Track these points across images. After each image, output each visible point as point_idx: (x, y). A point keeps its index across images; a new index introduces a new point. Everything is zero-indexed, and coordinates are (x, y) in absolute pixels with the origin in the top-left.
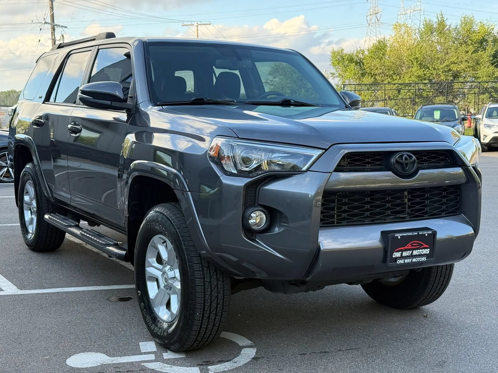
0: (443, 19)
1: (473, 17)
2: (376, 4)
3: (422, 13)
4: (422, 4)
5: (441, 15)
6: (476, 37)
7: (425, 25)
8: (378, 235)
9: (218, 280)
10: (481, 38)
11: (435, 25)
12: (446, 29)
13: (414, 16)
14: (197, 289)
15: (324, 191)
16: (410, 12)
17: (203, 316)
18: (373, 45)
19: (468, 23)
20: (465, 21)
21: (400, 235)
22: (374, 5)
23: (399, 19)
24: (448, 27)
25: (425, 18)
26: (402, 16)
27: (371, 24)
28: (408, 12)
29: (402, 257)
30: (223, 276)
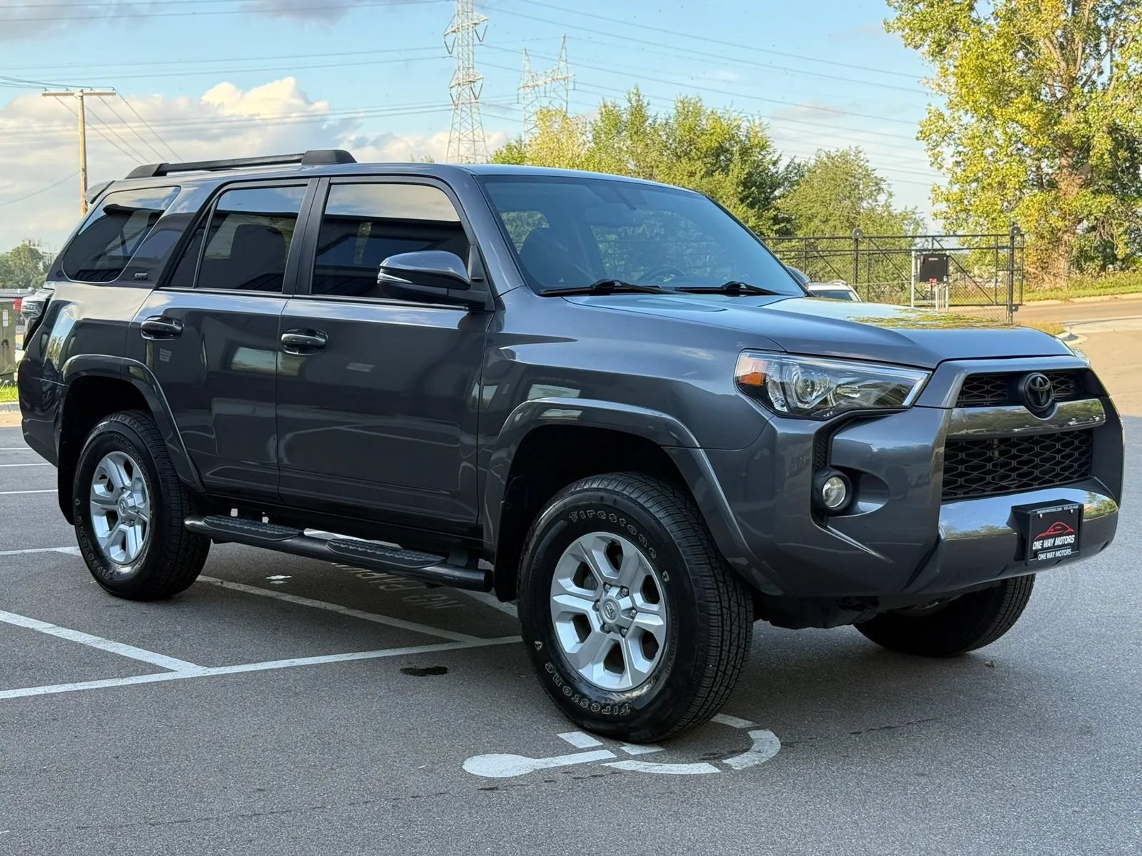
0: (640, 103)
1: (700, 100)
2: (471, 62)
3: (571, 86)
4: (569, 65)
5: (636, 94)
6: (704, 143)
7: (604, 114)
8: (1007, 514)
9: (739, 605)
10: (717, 144)
11: (624, 116)
12: (647, 124)
13: (554, 91)
14: (711, 621)
15: (946, 440)
16: (546, 83)
17: (718, 670)
18: (497, 155)
19: (689, 111)
20: (684, 110)
21: (1043, 512)
22: (466, 62)
23: (521, 97)
24: (650, 121)
25: (603, 100)
26: (528, 90)
27: (460, 107)
28: (540, 82)
29: (1043, 550)
30: (744, 597)
